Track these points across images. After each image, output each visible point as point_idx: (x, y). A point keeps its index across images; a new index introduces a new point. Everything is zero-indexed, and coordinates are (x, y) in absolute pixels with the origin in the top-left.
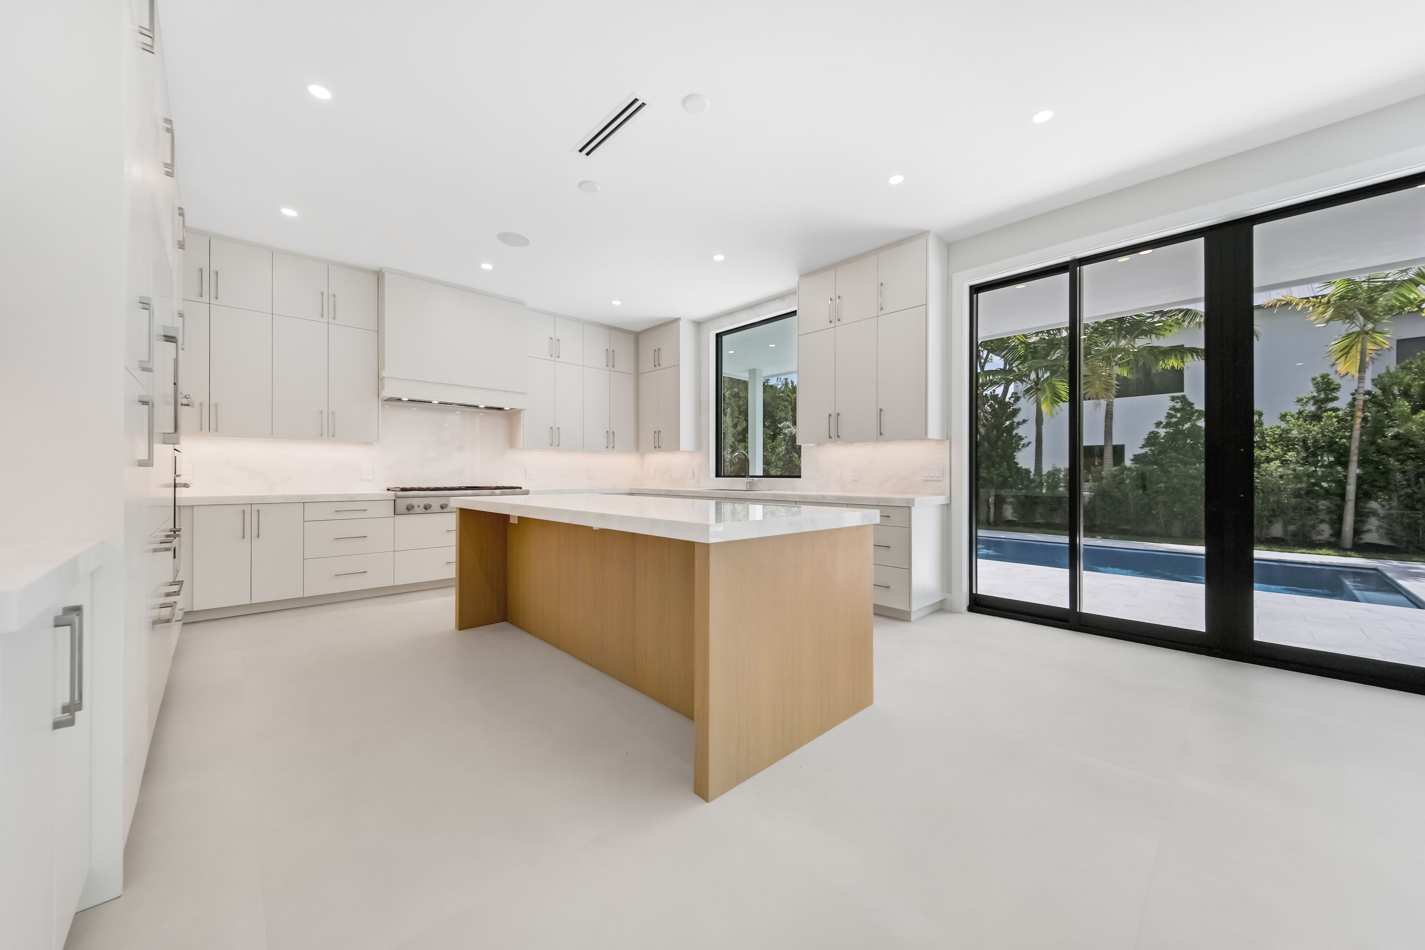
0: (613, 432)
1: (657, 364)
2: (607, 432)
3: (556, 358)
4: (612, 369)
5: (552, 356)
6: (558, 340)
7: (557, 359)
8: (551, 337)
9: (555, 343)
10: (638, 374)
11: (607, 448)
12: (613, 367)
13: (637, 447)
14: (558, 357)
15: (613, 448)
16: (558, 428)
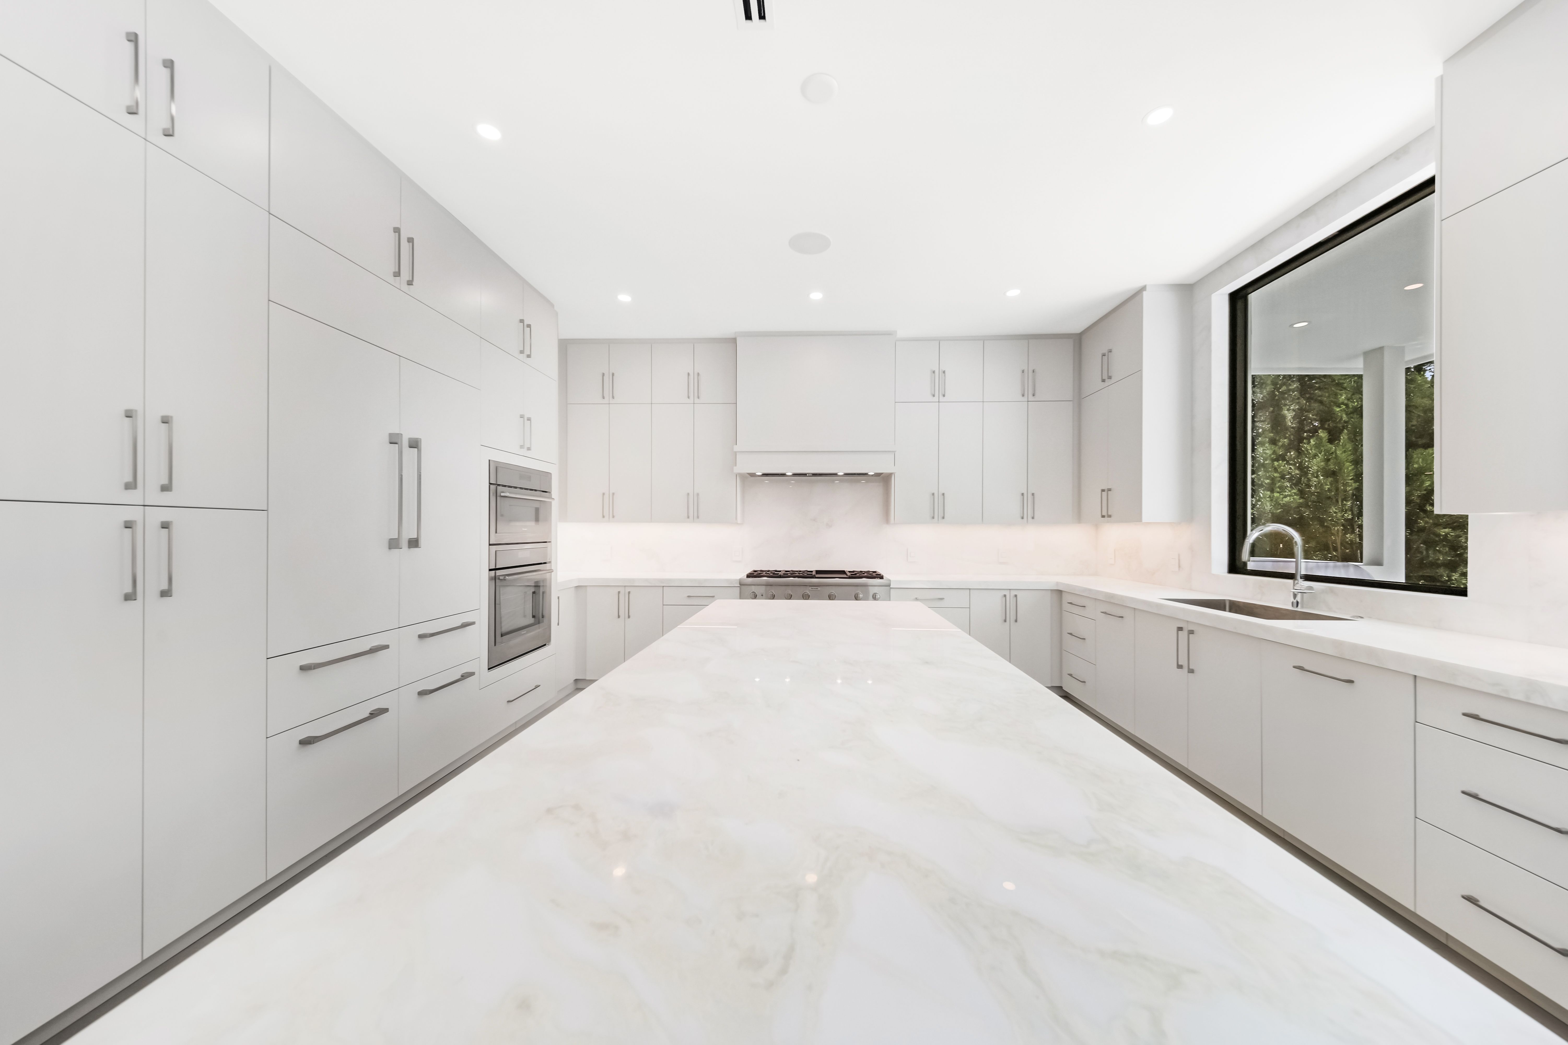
0: (1033, 494)
1: (1105, 377)
2: (1023, 494)
3: (941, 396)
4: (1031, 398)
5: (934, 396)
6: (944, 372)
7: (942, 399)
8: (934, 370)
9: (938, 378)
10: (1079, 398)
11: (1022, 518)
12: (1034, 395)
13: (1078, 515)
14: (944, 396)
15: (1033, 518)
16: (943, 494)
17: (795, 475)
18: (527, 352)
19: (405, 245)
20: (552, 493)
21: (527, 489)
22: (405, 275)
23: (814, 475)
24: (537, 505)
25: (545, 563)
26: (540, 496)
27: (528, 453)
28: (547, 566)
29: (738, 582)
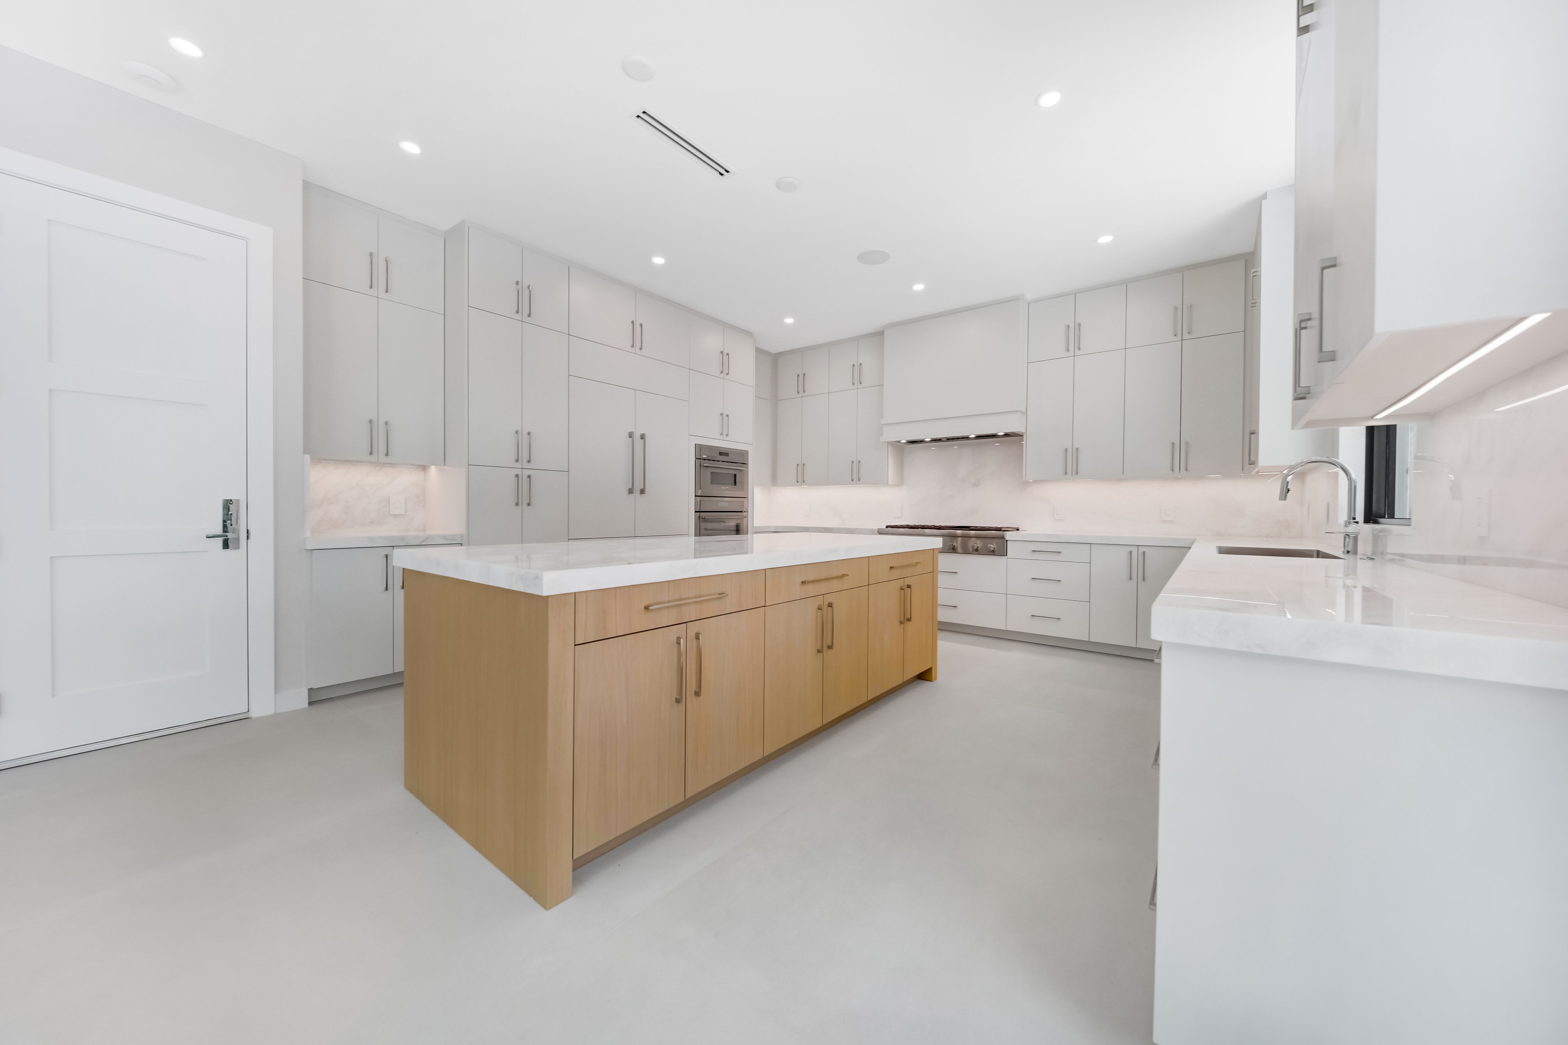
3: (1076, 350)
5: (1068, 351)
6: (1080, 325)
7: (1077, 353)
8: (1068, 324)
9: (1073, 332)
12: (1189, 333)
14: (1079, 349)
16: (1077, 449)
17: (934, 440)
18: (726, 371)
19: (638, 328)
20: (749, 464)
21: (728, 462)
22: (638, 345)
23: (949, 439)
24: (734, 472)
25: (742, 512)
26: (741, 467)
27: (727, 438)
28: (745, 514)
29: (877, 531)
